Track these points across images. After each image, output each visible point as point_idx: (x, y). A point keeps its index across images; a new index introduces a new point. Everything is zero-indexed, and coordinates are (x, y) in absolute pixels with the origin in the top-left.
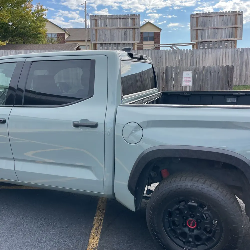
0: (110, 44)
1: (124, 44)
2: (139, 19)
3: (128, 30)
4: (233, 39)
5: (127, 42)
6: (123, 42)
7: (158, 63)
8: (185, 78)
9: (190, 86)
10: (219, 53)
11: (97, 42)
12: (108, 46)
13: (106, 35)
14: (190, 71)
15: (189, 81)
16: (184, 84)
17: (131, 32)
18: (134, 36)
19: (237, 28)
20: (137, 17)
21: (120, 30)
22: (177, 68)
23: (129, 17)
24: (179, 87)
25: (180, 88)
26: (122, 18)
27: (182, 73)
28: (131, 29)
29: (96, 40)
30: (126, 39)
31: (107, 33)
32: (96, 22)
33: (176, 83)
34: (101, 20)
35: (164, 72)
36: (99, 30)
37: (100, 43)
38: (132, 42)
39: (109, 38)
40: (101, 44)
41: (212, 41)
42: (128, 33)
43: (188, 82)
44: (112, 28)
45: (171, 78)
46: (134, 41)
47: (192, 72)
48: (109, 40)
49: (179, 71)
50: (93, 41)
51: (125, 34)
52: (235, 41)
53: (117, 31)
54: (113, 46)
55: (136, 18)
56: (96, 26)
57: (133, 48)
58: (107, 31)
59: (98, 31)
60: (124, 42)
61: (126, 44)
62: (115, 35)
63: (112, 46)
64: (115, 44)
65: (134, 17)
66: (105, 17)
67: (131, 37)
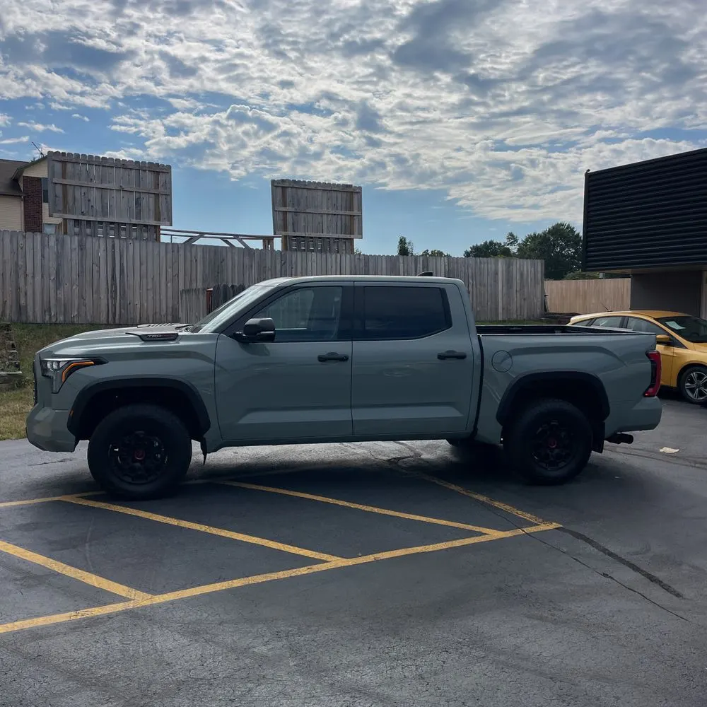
0: (100, 223)
1: (135, 225)
2: (169, 174)
3: (143, 194)
4: (348, 236)
5: (141, 222)
6: (132, 220)
7: (216, 274)
10: (329, 260)
11: (67, 216)
12: (94, 226)
13: (89, 201)
17: (152, 200)
18: (157, 211)
19: (354, 216)
21: (125, 194)
23: (146, 169)
26: (130, 167)
28: (151, 195)
29: (65, 212)
30: (138, 216)
31: (91, 197)
32: (65, 168)
34: (77, 164)
36: (72, 187)
37: (74, 217)
38: (154, 223)
39: (99, 208)
40: (76, 221)
41: (312, 238)
42: (144, 203)
44: (104, 186)
46: (159, 222)
48: (99, 213)
50: (55, 212)
51: (138, 203)
52: (351, 240)
53: (119, 195)
55: (163, 172)
56: (64, 177)
57: (155, 235)
58: (92, 193)
59: (70, 190)
60: (134, 221)
63: (104, 228)
64: (112, 223)
65: (157, 170)
66: (89, 161)
67: (151, 212)
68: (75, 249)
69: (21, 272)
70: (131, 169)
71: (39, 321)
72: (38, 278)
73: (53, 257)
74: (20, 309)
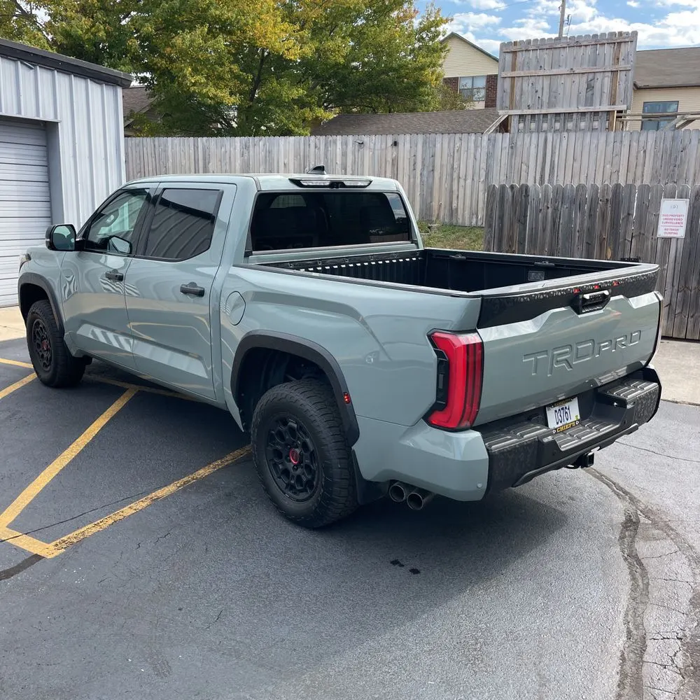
0: (545, 115)
1: (583, 114)
2: (634, 43)
3: (598, 74)
5: (591, 109)
6: (580, 108)
8: (665, 216)
9: (679, 241)
11: (512, 112)
12: (539, 119)
13: (537, 92)
14: (681, 198)
15: (678, 225)
16: (662, 233)
17: (607, 81)
18: (613, 93)
20: (627, 40)
21: (576, 78)
22: (645, 189)
23: (605, 42)
24: (647, 238)
25: (650, 243)
26: (585, 43)
27: (660, 203)
28: (607, 74)
29: (511, 108)
30: (589, 101)
31: (539, 88)
32: (515, 59)
33: (640, 229)
34: (527, 52)
35: (610, 196)
36: (521, 78)
37: (519, 112)
38: (607, 108)
39: (545, 98)
40: (521, 116)
42: (597, 85)
43: (673, 228)
44: (555, 71)
45: (626, 214)
46: (613, 107)
47: (688, 200)
48: (545, 105)
49: (652, 197)
50: (502, 109)
51: (590, 87)
53: (569, 80)
54: (554, 121)
55: (625, 42)
56: (513, 69)
57: (607, 124)
58: (541, 81)
59: (518, 83)
60: (582, 109)
61: (588, 116)
62: (560, 91)
63: (549, 121)
64: (558, 114)
65: (619, 41)
66: (541, 46)
67: (605, 95)
68: (506, 148)
69: (455, 175)
70: (586, 46)
71: (467, 224)
72: (469, 181)
73: (484, 157)
74: (452, 212)
